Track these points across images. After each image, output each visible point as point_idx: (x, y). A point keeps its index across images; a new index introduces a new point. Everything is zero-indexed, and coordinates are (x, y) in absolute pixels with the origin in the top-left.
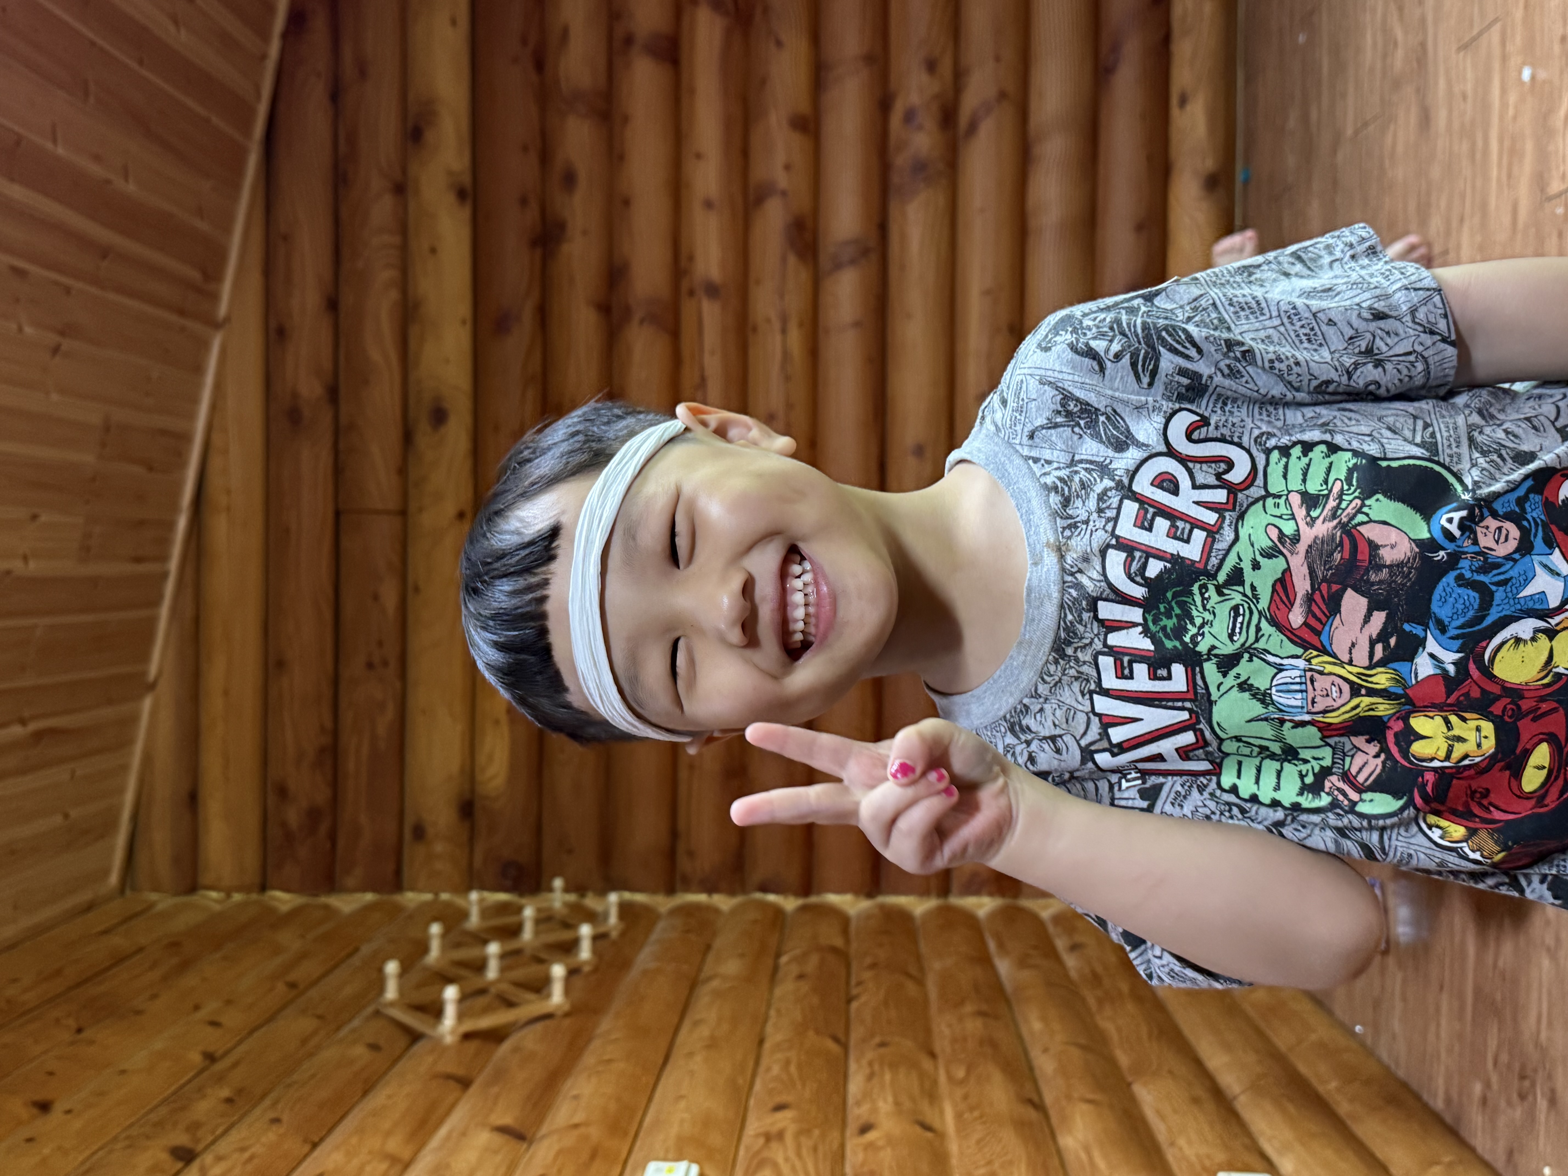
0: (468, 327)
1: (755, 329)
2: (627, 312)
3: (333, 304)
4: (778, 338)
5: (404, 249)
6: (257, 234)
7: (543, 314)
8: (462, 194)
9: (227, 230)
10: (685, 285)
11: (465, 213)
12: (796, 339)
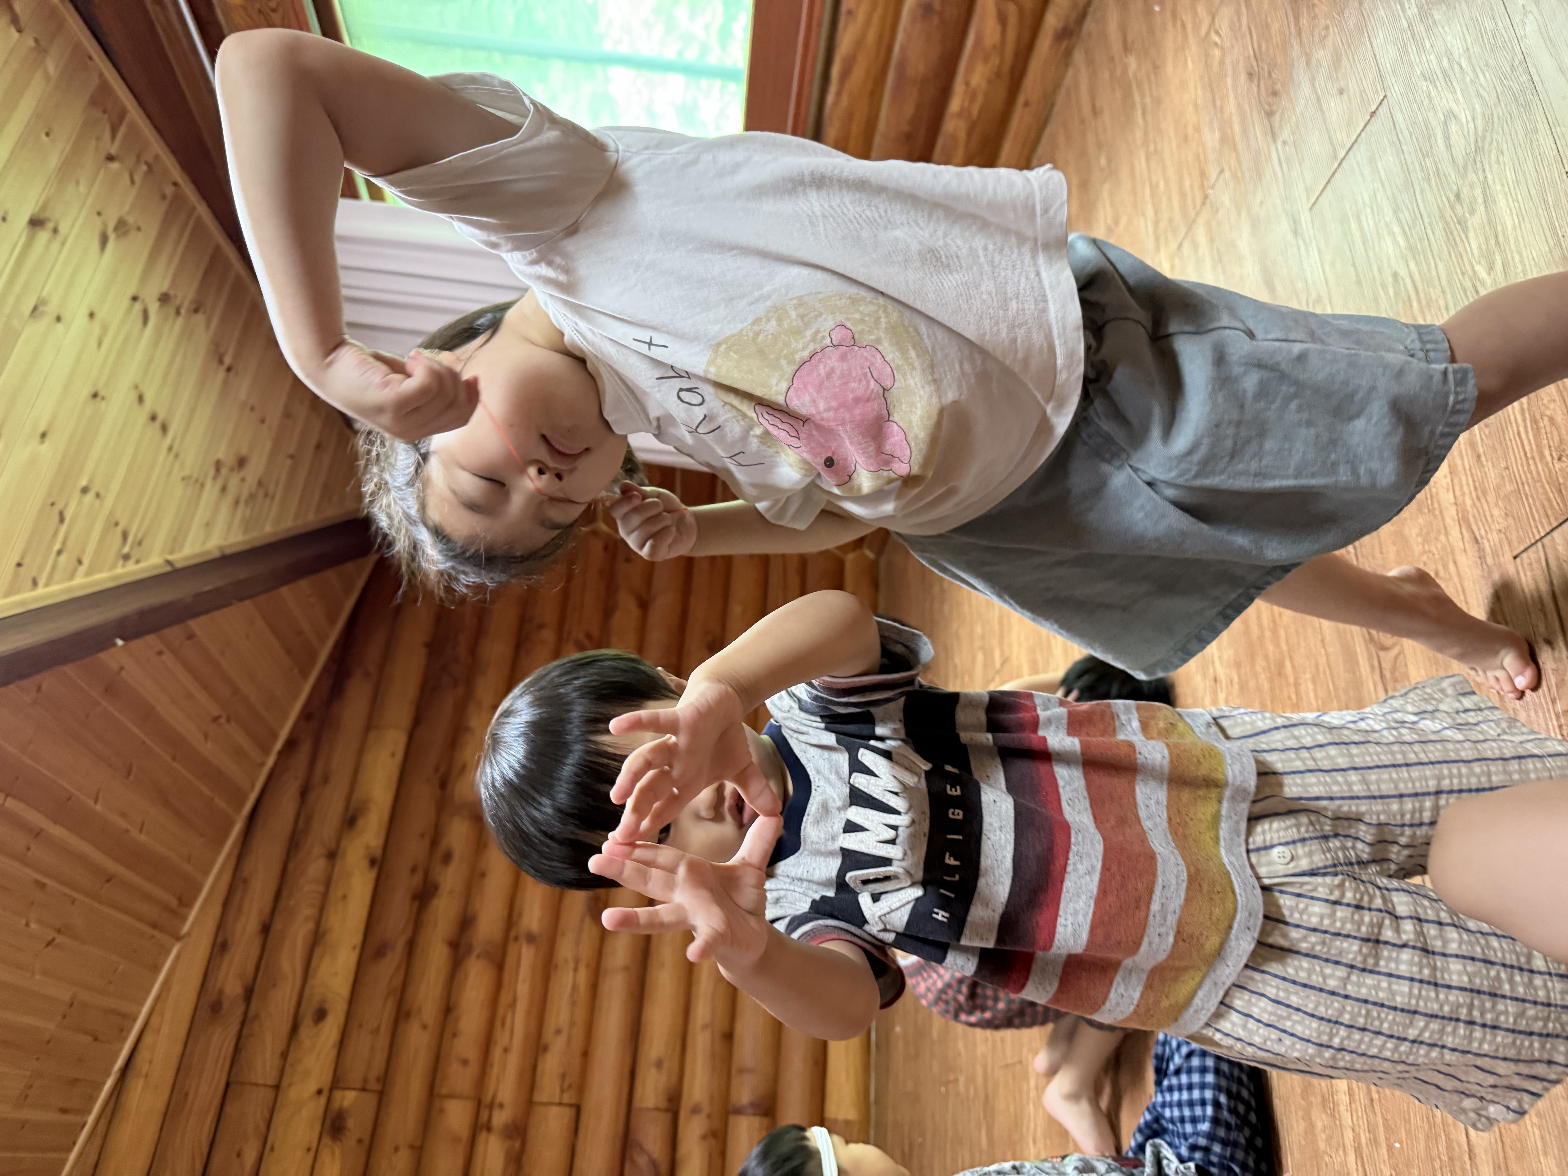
0: (358, 951)
1: (556, 966)
2: (469, 949)
3: (266, 929)
4: (571, 974)
5: (325, 896)
6: (227, 877)
7: (411, 946)
8: (373, 862)
9: (207, 873)
10: (513, 934)
11: (372, 875)
12: (583, 976)
